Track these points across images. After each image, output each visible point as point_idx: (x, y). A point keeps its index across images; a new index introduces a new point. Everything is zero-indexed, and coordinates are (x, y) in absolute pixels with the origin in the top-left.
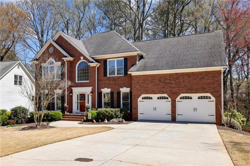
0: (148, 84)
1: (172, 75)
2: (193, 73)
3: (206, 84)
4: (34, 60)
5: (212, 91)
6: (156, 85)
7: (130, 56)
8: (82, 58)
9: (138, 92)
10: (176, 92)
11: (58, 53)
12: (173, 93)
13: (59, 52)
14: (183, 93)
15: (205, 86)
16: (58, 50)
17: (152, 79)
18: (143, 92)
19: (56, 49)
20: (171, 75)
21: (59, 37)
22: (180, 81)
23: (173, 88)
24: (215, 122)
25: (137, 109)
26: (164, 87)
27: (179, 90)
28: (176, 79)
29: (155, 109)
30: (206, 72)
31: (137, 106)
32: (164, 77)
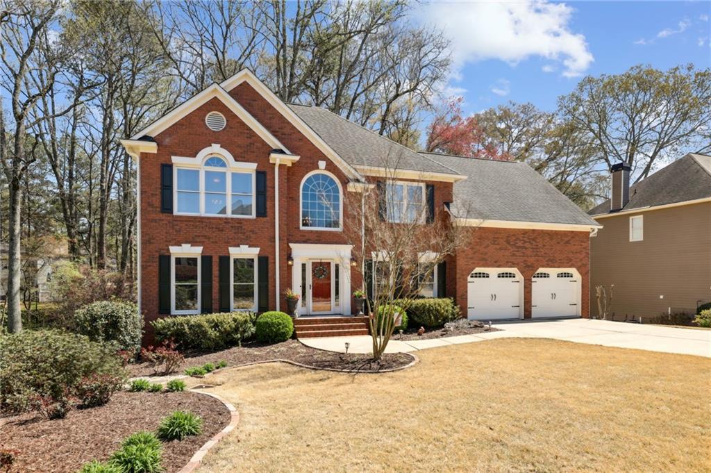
0: (488, 246)
1: (527, 232)
2: (556, 233)
3: (573, 253)
4: (140, 139)
5: (580, 264)
6: (501, 249)
7: (441, 182)
8: (322, 164)
9: (467, 261)
10: (533, 264)
11: (245, 135)
12: (528, 266)
13: (246, 131)
14: (543, 266)
15: (571, 255)
16: (243, 124)
17: (495, 238)
18: (478, 264)
19: (238, 122)
20: (525, 232)
21: (241, 85)
22: (537, 245)
23: (528, 257)
24: (581, 315)
25: (467, 299)
26: (514, 255)
27: (537, 260)
28: (533, 240)
29: (494, 297)
30: (572, 232)
31: (466, 292)
32: (514, 235)
